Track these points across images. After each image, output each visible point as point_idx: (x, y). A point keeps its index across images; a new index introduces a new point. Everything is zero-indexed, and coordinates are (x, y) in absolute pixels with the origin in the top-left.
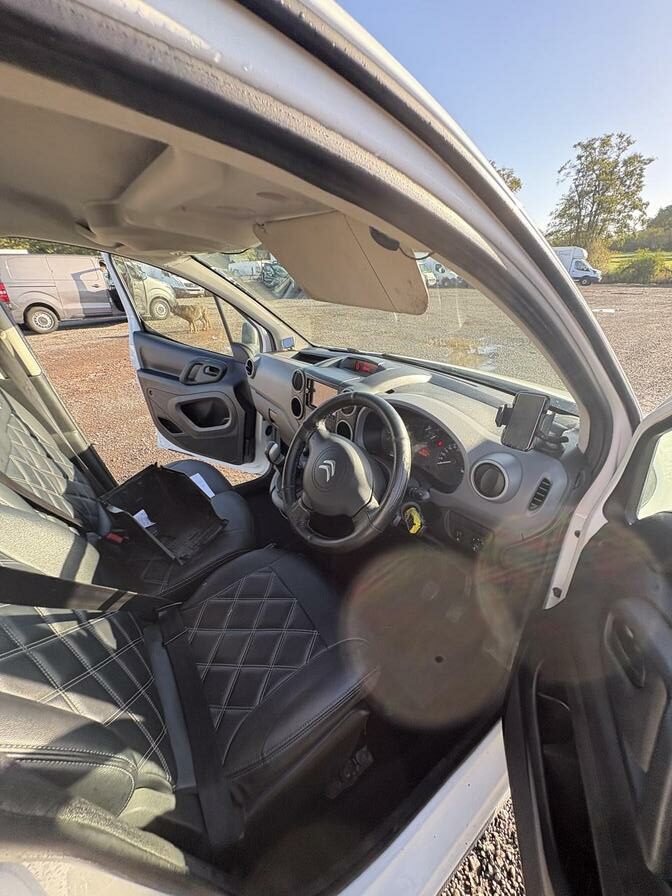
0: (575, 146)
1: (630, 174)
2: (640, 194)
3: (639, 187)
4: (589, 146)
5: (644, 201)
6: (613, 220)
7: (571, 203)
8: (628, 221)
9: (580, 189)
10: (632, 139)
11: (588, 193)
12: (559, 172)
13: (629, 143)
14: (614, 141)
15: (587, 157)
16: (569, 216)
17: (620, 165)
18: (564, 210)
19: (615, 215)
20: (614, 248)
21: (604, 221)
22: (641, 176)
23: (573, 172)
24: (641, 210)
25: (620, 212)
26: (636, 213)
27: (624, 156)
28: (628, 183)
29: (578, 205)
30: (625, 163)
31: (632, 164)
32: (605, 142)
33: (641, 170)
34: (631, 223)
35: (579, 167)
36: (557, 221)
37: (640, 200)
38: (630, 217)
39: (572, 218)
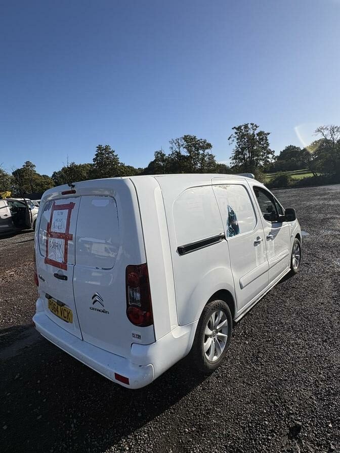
0: (233, 129)
1: (262, 139)
2: (269, 148)
3: (268, 145)
4: (239, 128)
5: (272, 150)
6: (261, 159)
7: (238, 153)
8: (268, 159)
9: (241, 146)
10: (258, 125)
11: (245, 148)
12: (229, 139)
13: (257, 127)
14: (250, 126)
15: (239, 133)
16: (239, 158)
17: (256, 136)
18: (236, 155)
19: (260, 157)
20: (265, 172)
21: (257, 160)
22: (267, 140)
23: (235, 140)
24: (272, 154)
25: (263, 156)
26: (270, 156)
27: (256, 132)
28: (262, 143)
29: (242, 153)
30: (258, 134)
31: (261, 135)
32: (246, 126)
33: (266, 137)
34: (269, 160)
35: (237, 137)
36: (234, 161)
37: (270, 150)
38: (268, 157)
39: (241, 160)
